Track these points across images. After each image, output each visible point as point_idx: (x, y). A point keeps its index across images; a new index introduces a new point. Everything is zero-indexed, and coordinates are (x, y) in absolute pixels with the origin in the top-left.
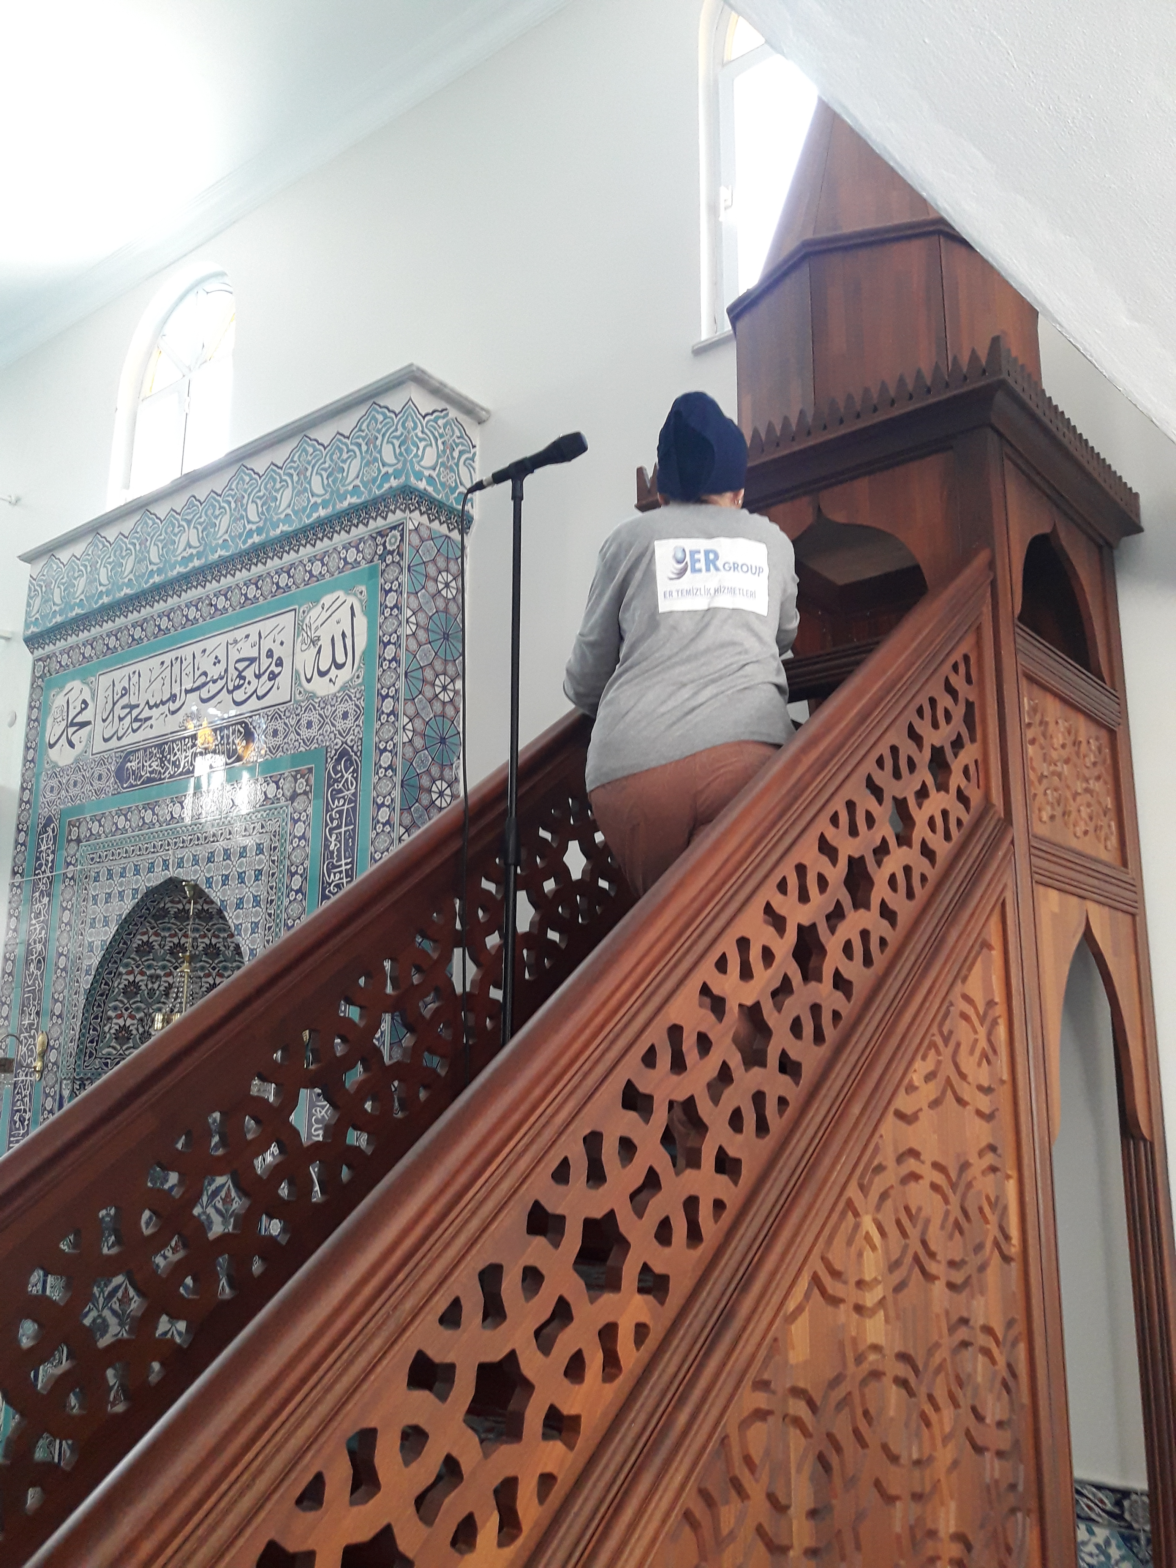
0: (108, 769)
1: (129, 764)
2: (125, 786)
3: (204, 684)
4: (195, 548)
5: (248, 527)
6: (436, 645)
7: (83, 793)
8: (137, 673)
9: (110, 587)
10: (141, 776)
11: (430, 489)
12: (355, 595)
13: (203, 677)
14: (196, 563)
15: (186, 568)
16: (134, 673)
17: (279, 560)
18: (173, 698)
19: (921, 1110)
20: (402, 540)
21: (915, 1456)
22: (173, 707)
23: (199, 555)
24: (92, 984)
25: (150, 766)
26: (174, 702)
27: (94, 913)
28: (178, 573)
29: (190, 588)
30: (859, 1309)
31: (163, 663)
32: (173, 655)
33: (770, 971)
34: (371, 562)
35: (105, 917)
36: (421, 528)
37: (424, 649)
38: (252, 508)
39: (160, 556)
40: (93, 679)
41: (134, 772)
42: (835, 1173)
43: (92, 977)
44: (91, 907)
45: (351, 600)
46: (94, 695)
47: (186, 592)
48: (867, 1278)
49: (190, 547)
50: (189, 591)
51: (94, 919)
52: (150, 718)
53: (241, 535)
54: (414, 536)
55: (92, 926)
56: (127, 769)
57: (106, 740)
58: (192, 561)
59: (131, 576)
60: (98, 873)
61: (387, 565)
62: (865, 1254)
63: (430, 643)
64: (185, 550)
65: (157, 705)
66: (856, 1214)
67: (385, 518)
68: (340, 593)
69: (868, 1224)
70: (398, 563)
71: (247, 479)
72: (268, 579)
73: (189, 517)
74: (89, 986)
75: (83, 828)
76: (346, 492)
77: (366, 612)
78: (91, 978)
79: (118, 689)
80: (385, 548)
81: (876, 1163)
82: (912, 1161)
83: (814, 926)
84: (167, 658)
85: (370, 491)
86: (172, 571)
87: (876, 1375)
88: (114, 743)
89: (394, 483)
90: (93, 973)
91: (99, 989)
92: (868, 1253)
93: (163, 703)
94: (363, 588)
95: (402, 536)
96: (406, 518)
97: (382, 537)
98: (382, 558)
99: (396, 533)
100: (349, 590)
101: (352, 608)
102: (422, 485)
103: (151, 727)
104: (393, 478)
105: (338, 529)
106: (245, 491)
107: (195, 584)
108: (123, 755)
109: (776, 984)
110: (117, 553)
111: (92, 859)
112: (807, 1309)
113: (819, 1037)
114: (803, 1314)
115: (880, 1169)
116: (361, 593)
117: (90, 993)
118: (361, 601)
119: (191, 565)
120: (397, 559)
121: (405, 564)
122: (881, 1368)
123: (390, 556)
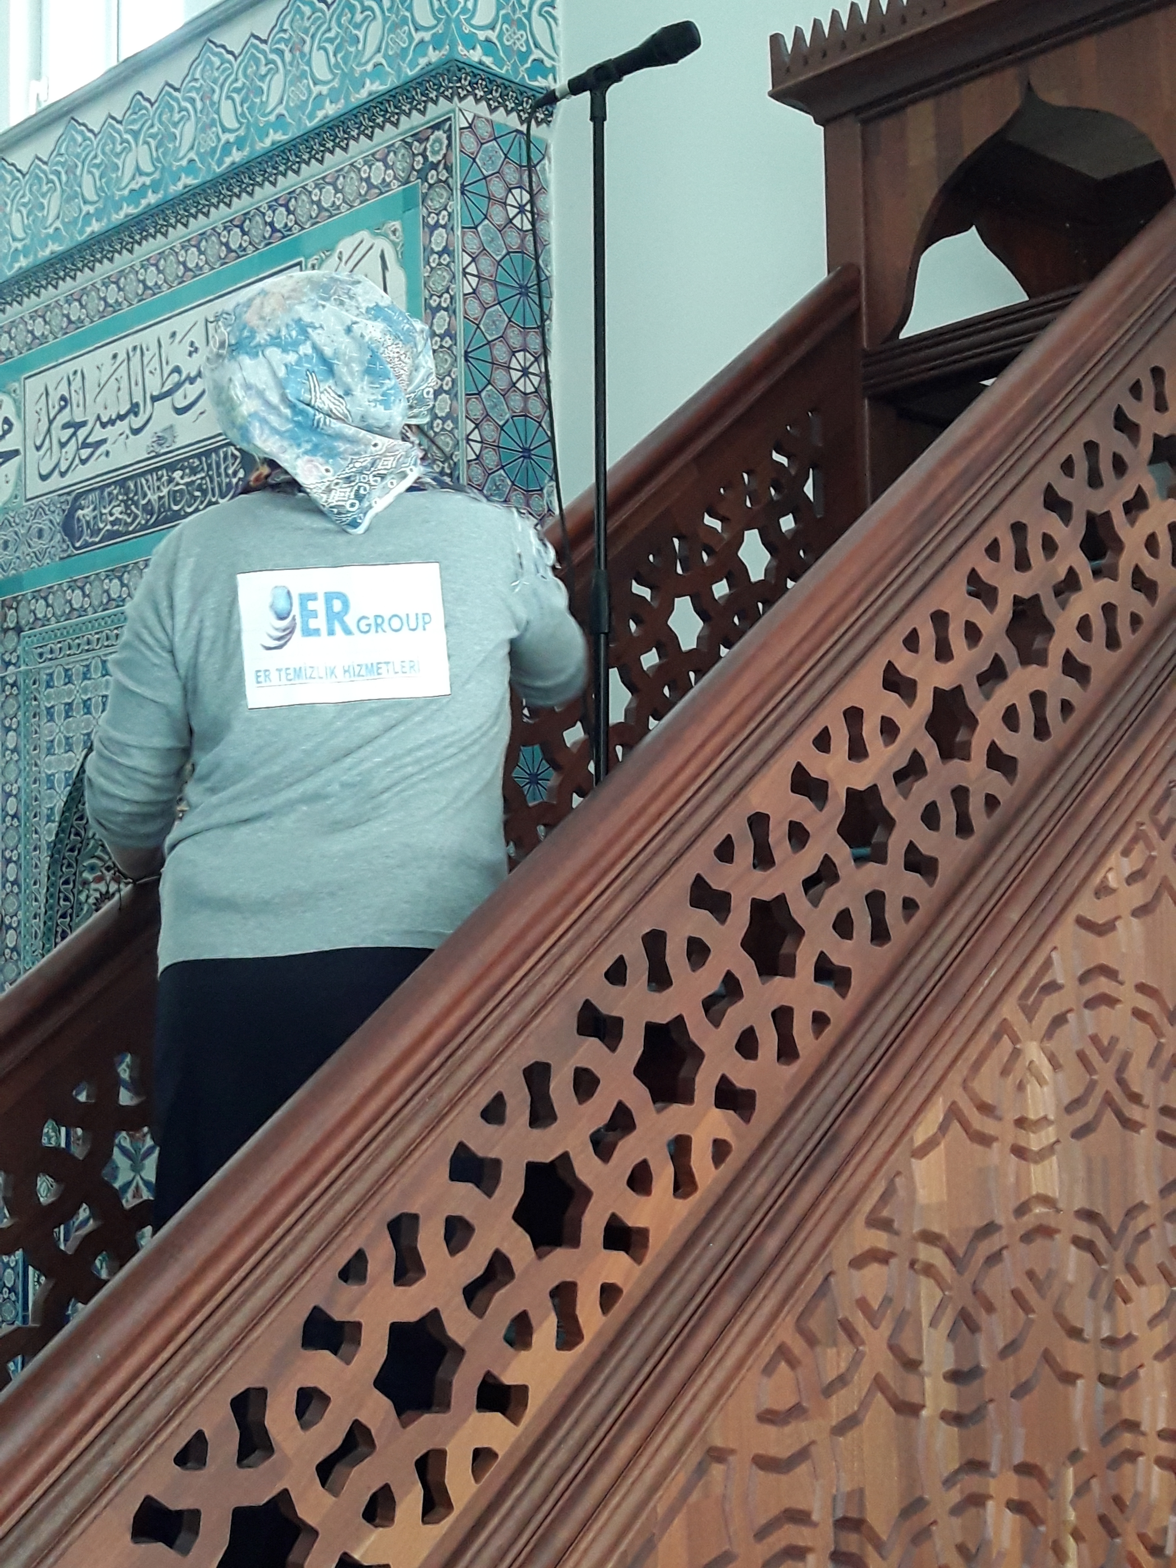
0: (51, 521)
1: (80, 512)
2: (78, 545)
3: (178, 386)
4: (148, 175)
5: (224, 137)
6: (509, 305)
7: (18, 558)
8: (79, 373)
9: (27, 241)
10: (100, 530)
11: (488, 61)
12: (386, 236)
13: (176, 375)
14: (152, 198)
15: (136, 207)
16: (75, 373)
17: (272, 187)
18: (134, 409)
19: (1118, 918)
20: (449, 145)
21: (1105, 1333)
22: (137, 422)
23: (155, 187)
24: (57, 835)
25: (111, 515)
26: (136, 414)
27: (51, 733)
28: (126, 216)
29: (145, 238)
30: (1019, 1152)
31: (115, 356)
32: (128, 343)
33: (892, 748)
34: (407, 182)
35: (67, 738)
36: (479, 124)
37: (491, 313)
38: (226, 107)
39: (98, 190)
40: (16, 385)
41: (88, 523)
42: (981, 989)
43: (57, 824)
44: (46, 727)
45: (382, 244)
46: (20, 412)
47: (140, 244)
48: (1032, 1116)
49: (142, 173)
50: (144, 242)
51: (52, 741)
52: (104, 441)
53: (214, 150)
54: (468, 137)
55: (50, 752)
56: (79, 520)
57: (44, 478)
58: (144, 196)
59: (58, 224)
60: (51, 675)
61: (431, 186)
62: (1029, 1087)
63: (499, 303)
64: (133, 178)
65: (112, 422)
66: (1015, 1039)
67: (423, 113)
68: (364, 234)
69: (1033, 1052)
70: (445, 182)
71: (217, 61)
72: (258, 218)
73: (135, 127)
74: (53, 838)
75: (24, 611)
76: (364, 74)
77: (404, 262)
78: (54, 826)
79: (54, 397)
80: (425, 158)
81: (1046, 980)
82: (1103, 980)
83: (958, 690)
84: (122, 347)
85: (399, 71)
86: (117, 213)
87: (1045, 1231)
88: (56, 481)
89: (434, 56)
90: (57, 819)
91: (67, 841)
92: (1032, 1087)
93: (121, 417)
94: (397, 224)
95: (449, 138)
96: (453, 111)
97: (420, 141)
98: (423, 175)
99: (439, 133)
100: (377, 230)
101: (382, 257)
102: (476, 55)
103: (107, 454)
104: (431, 48)
105: (355, 133)
106: (215, 81)
107: (152, 231)
108: (70, 498)
109: (902, 762)
110: (35, 188)
111: (41, 655)
112: (942, 1146)
113: (964, 827)
114: (937, 1149)
115: (1053, 987)
116: (394, 232)
117: (55, 848)
118: (395, 244)
119: (144, 202)
120: (444, 175)
121: (456, 182)
122: (1053, 1224)
123: (433, 172)
